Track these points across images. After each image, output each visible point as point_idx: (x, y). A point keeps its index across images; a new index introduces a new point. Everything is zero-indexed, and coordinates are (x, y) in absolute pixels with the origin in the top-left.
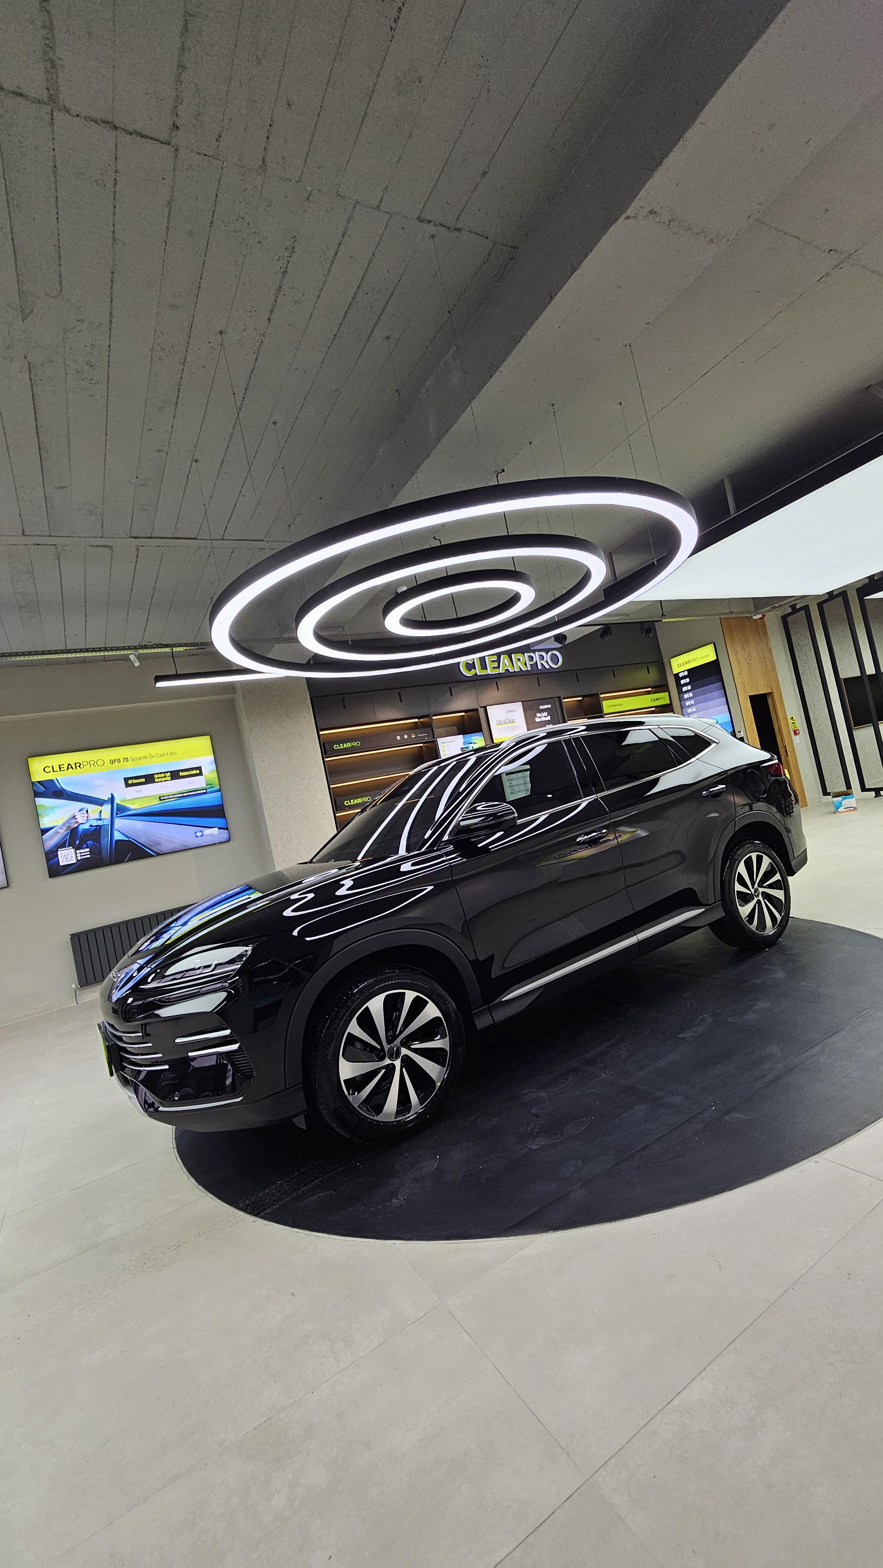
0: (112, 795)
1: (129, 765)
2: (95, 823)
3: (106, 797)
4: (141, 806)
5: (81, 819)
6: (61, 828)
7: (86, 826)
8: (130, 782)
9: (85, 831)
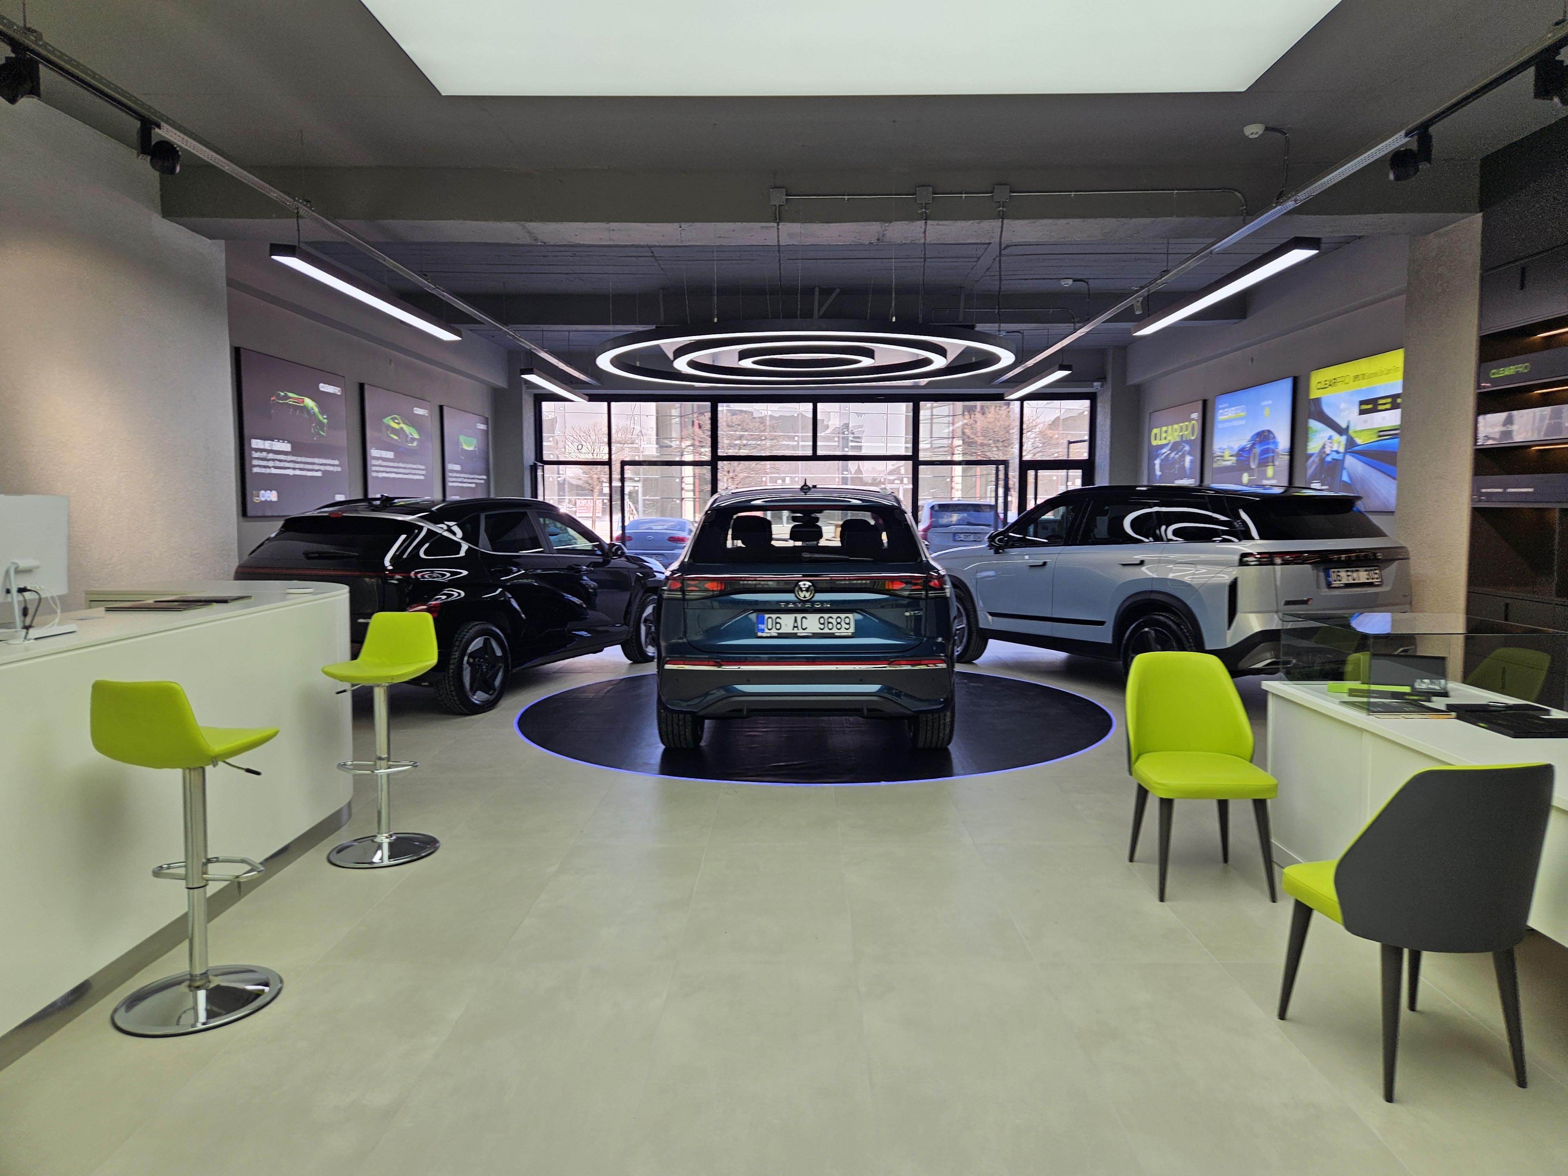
0: (1349, 422)
1: (1363, 384)
2: (1336, 456)
3: (1344, 426)
4: (1365, 441)
5: (1328, 450)
6: (1316, 457)
7: (1329, 459)
8: (1364, 407)
9: (1329, 462)
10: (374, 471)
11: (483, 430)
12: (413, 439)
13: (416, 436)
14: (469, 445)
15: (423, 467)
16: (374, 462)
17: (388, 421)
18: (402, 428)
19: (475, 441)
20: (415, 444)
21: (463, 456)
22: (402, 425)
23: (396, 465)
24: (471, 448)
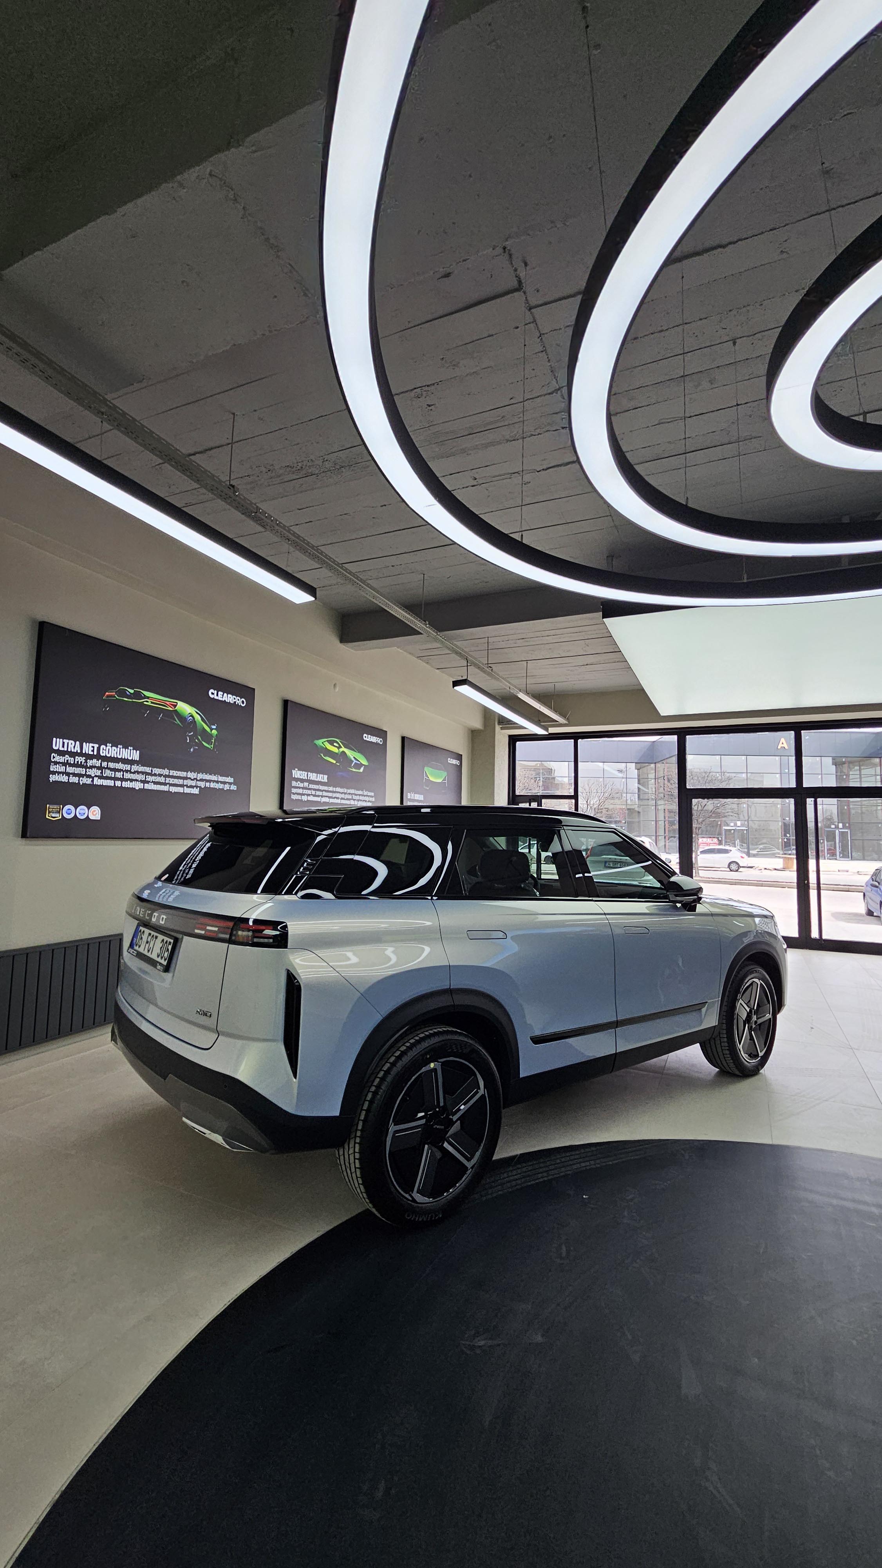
10: (294, 794)
11: (456, 765)
12: (359, 766)
13: (364, 762)
14: (436, 776)
15: (372, 794)
16: (294, 783)
17: (319, 742)
18: (343, 752)
19: (445, 774)
20: (362, 770)
21: (427, 786)
22: (343, 749)
23: (331, 789)
24: (440, 780)
